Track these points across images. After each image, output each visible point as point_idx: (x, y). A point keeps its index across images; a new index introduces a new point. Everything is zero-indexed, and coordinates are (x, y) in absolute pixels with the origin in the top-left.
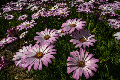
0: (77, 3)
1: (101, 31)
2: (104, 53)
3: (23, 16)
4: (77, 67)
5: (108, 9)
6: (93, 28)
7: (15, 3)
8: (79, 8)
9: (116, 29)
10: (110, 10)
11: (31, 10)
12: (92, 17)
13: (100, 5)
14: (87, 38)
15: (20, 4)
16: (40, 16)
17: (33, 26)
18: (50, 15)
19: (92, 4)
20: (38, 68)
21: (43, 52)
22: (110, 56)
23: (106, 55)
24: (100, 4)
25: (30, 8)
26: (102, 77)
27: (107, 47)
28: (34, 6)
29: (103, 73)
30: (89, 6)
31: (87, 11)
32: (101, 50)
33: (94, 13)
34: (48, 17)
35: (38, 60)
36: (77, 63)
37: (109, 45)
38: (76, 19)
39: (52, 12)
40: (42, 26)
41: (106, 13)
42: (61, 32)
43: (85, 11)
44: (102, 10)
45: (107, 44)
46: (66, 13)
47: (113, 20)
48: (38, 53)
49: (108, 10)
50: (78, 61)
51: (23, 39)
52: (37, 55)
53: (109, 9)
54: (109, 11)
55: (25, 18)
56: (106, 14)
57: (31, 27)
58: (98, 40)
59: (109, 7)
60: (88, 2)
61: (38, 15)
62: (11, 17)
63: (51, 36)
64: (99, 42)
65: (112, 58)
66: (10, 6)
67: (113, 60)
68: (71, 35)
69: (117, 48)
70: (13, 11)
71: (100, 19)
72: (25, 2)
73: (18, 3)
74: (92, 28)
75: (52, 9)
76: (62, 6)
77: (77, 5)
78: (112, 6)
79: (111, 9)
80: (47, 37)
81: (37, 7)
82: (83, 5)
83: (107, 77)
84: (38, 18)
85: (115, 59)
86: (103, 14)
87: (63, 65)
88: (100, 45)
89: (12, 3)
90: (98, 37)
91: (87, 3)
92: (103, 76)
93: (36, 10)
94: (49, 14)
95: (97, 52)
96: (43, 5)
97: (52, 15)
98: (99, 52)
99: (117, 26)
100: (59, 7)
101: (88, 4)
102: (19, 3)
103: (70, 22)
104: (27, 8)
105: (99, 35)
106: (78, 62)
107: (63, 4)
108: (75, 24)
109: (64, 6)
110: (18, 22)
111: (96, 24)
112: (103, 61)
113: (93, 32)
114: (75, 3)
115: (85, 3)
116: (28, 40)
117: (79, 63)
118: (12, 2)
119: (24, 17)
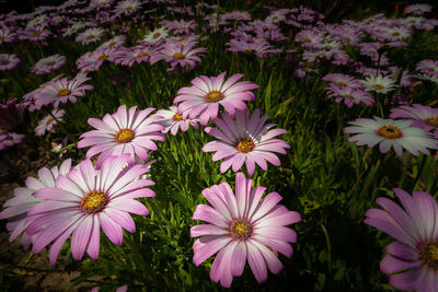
0: (227, 20)
1: (304, 111)
2: (316, 181)
3: (51, 59)
4: (227, 240)
5: (323, 42)
6: (280, 101)
7: (23, 17)
8: (234, 37)
9: (350, 105)
10: (331, 44)
11: (78, 39)
12: (274, 65)
13: (298, 30)
14: (259, 139)
15: (42, 18)
16: (106, 63)
17: (80, 94)
18: (139, 61)
19: (275, 27)
20: (86, 253)
21: (106, 188)
22: (333, 193)
23: (321, 186)
24: (299, 25)
25: (74, 35)
26: (309, 263)
27: (323, 160)
28: (87, 27)
29: (312, 249)
30: (265, 30)
31: (259, 47)
32: (304, 171)
33: (283, 55)
34: (131, 64)
35: (89, 219)
36: (227, 226)
37: (329, 156)
38: (223, 75)
39: (146, 51)
40: (116, 92)
41: (317, 54)
42: (175, 119)
43: (252, 47)
44: (307, 44)
45: (324, 151)
46: (190, 54)
47: (339, 78)
48: (90, 194)
49: (324, 46)
50: (230, 219)
51: (49, 136)
52: (86, 200)
53: (327, 44)
54: (328, 50)
55: (55, 67)
56: (318, 57)
57: (73, 99)
58: (296, 139)
59: (328, 37)
60: (263, 19)
61: (100, 59)
62: (8, 62)
63: (140, 131)
64: (299, 144)
65: (339, 198)
66: (8, 25)
67: (344, 205)
68: (208, 130)
69: (354, 166)
70: (16, 42)
71: (301, 73)
72: (61, 15)
73: (35, 16)
74: (277, 101)
75: (149, 38)
76: (181, 32)
77: (228, 26)
78: (337, 33)
79: (333, 44)
80: (125, 136)
81: (96, 33)
82: (248, 28)
83: (326, 262)
84: (97, 68)
85: (348, 199)
86: (310, 57)
87: (182, 226)
88: (303, 155)
89: (12, 17)
90: (294, 129)
91: (259, 21)
92: (311, 258)
93: (94, 40)
94: (136, 55)
95: (293, 177)
96: (121, 24)
97: (145, 59)
98: (298, 177)
99: (352, 98)
100: (171, 33)
101: (263, 24)
102: (38, 15)
103: (202, 86)
104: (64, 35)
105: (299, 123)
106: (230, 224)
107: (183, 25)
108: (219, 92)
109: (187, 31)
110: (32, 80)
111: (287, 88)
112: (312, 206)
113: (279, 112)
114: (223, 23)
115: (252, 21)
116: (66, 140)
117: (234, 227)
118: (14, 12)
119: (54, 63)
